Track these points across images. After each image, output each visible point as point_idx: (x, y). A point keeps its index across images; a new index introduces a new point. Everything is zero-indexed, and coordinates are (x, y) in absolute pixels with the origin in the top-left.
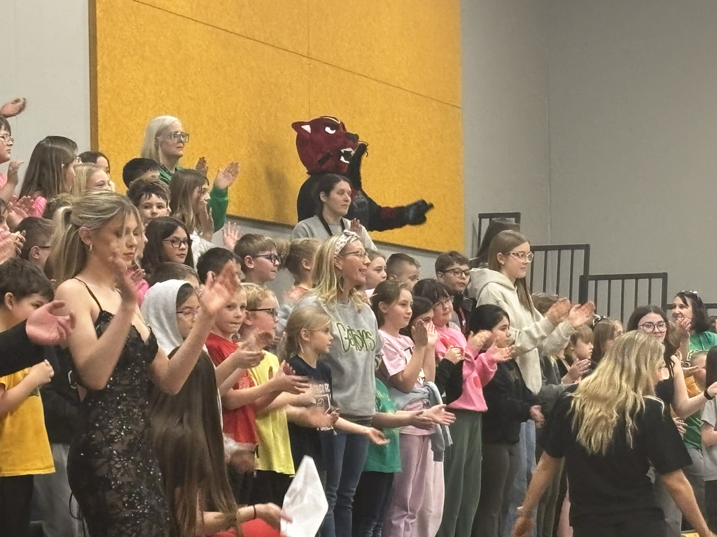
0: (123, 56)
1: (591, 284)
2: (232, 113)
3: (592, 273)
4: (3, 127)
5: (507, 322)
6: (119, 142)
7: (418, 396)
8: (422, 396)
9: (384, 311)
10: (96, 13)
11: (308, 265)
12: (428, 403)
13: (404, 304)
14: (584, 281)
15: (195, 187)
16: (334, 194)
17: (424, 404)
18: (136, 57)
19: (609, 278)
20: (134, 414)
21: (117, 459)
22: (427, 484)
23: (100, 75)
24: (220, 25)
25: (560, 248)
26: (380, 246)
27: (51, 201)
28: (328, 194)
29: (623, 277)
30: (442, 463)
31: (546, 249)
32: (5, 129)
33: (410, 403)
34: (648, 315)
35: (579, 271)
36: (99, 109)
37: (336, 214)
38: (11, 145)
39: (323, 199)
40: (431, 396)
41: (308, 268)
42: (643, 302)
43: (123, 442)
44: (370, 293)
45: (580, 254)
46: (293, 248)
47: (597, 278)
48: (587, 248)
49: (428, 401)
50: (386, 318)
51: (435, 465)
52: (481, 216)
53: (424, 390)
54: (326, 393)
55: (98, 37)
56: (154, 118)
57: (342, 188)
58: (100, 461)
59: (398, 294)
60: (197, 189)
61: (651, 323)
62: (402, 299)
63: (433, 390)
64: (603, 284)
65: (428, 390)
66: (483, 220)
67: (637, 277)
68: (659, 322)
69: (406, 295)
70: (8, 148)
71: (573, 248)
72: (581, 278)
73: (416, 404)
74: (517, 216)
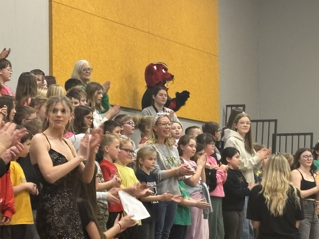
0: (64, 32)
1: (278, 138)
2: (114, 58)
3: (278, 132)
4: (9, 65)
5: (239, 155)
6: (62, 71)
7: (198, 189)
8: (200, 189)
9: (182, 149)
10: (52, 13)
11: (148, 129)
12: (202, 192)
13: (191, 146)
14: (274, 136)
15: (96, 91)
16: (158, 96)
17: (200, 193)
18: (70, 33)
19: (286, 135)
20: (65, 195)
21: (56, 215)
22: (202, 229)
23: (54, 41)
24: (108, 18)
25: (263, 121)
26: (180, 119)
27: (33, 98)
28: (155, 96)
29: (292, 135)
30: (208, 220)
31: (257, 121)
32: (9, 66)
33: (194, 192)
34: (305, 152)
35: (272, 132)
36: (53, 56)
37: (160, 105)
38: (11, 74)
39: (154, 98)
40: (204, 189)
41: (148, 130)
42: (302, 146)
43: (59, 207)
44: (177, 141)
45: (273, 124)
46: (142, 121)
47: (280, 135)
48: (276, 121)
49: (202, 191)
50: (183, 152)
51: (205, 221)
52: (227, 106)
53: (201, 186)
54: (154, 186)
55: (53, 23)
56: (78, 61)
57: (162, 93)
58: (48, 216)
59: (189, 141)
60: (97, 92)
61: (307, 155)
62: (190, 143)
63: (204, 186)
64: (283, 138)
65: (202, 186)
66: (228, 108)
67: (299, 134)
68: (310, 155)
69: (193, 141)
70: (10, 75)
71: (269, 121)
72: (273, 135)
73: (196, 193)
74: (244, 106)
